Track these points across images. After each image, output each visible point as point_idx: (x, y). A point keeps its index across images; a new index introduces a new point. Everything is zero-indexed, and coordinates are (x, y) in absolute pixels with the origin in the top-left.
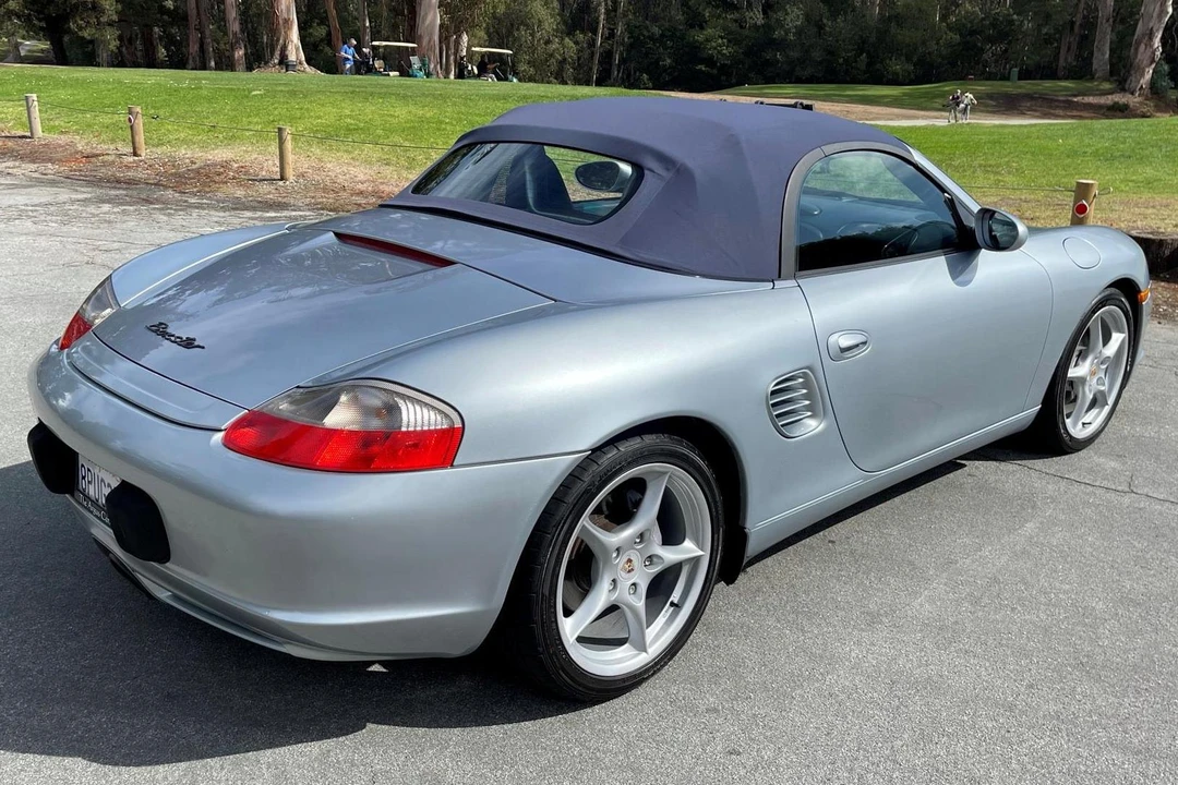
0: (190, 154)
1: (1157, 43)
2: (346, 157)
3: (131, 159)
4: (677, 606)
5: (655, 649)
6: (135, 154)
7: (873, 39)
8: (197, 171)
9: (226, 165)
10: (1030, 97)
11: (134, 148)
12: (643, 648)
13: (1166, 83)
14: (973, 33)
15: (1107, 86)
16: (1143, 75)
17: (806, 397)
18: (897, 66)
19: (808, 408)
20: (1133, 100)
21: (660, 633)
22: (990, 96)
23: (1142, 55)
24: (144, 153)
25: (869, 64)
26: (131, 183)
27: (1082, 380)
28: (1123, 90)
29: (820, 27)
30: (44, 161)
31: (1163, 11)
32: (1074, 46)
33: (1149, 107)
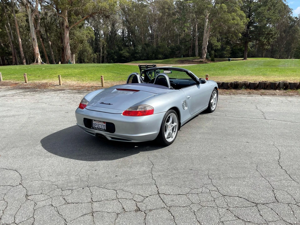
0: (37, 82)
1: (206, 49)
2: (70, 80)
3: (25, 84)
4: (175, 131)
5: (174, 137)
6: (26, 83)
7: (155, 51)
8: (41, 85)
9: (46, 83)
10: (186, 60)
11: (26, 82)
12: (172, 138)
13: (209, 57)
14: (173, 49)
15: (199, 58)
16: (204, 55)
17: (185, 104)
18: (160, 56)
19: (185, 106)
20: (204, 60)
21: (174, 135)
22: (179, 61)
23: (204, 52)
24: (27, 82)
25: (155, 56)
26: (28, 88)
27: (212, 102)
28: (202, 58)
29: (145, 49)
30: (6, 86)
31: (206, 44)
32: (191, 51)
33: (206, 61)
